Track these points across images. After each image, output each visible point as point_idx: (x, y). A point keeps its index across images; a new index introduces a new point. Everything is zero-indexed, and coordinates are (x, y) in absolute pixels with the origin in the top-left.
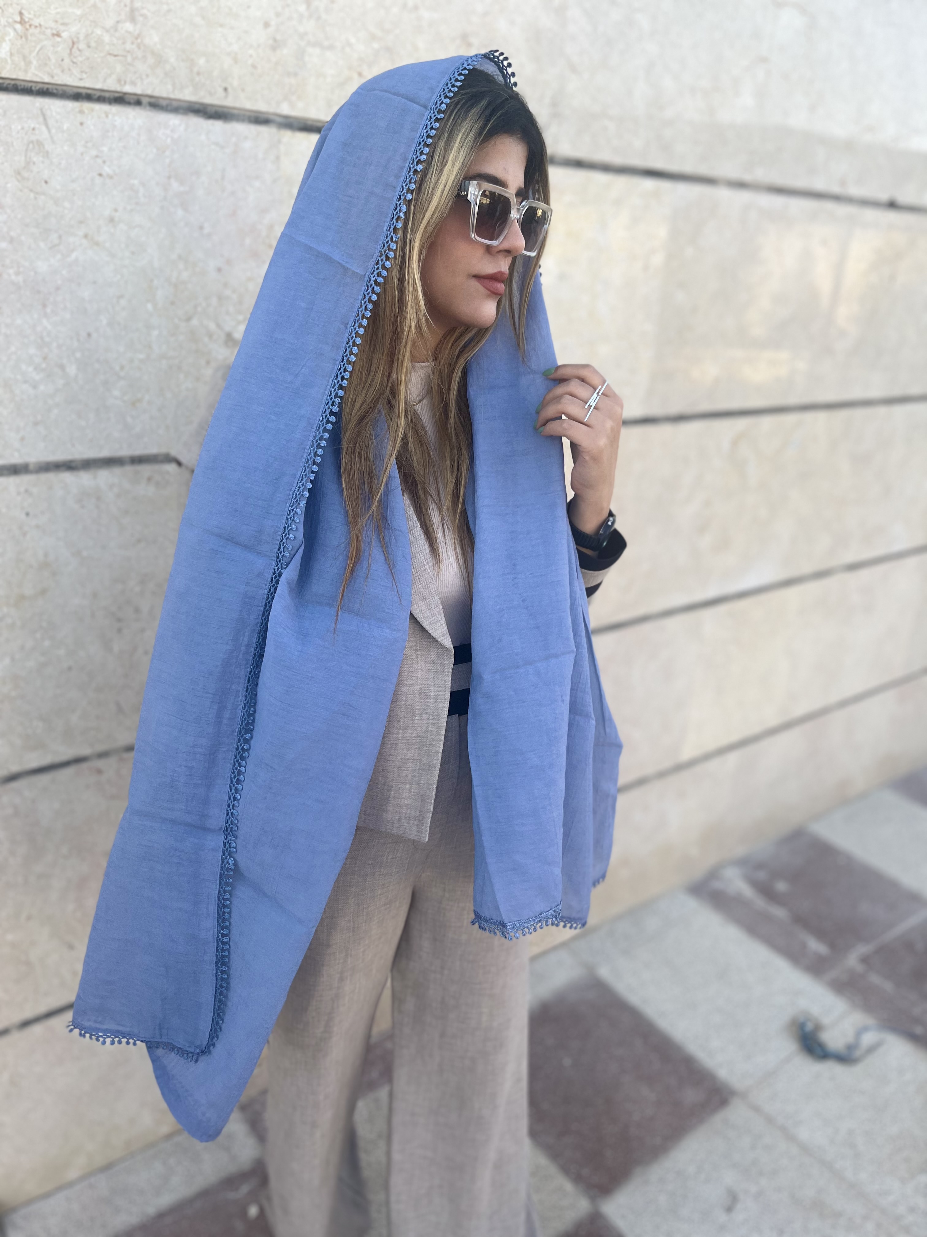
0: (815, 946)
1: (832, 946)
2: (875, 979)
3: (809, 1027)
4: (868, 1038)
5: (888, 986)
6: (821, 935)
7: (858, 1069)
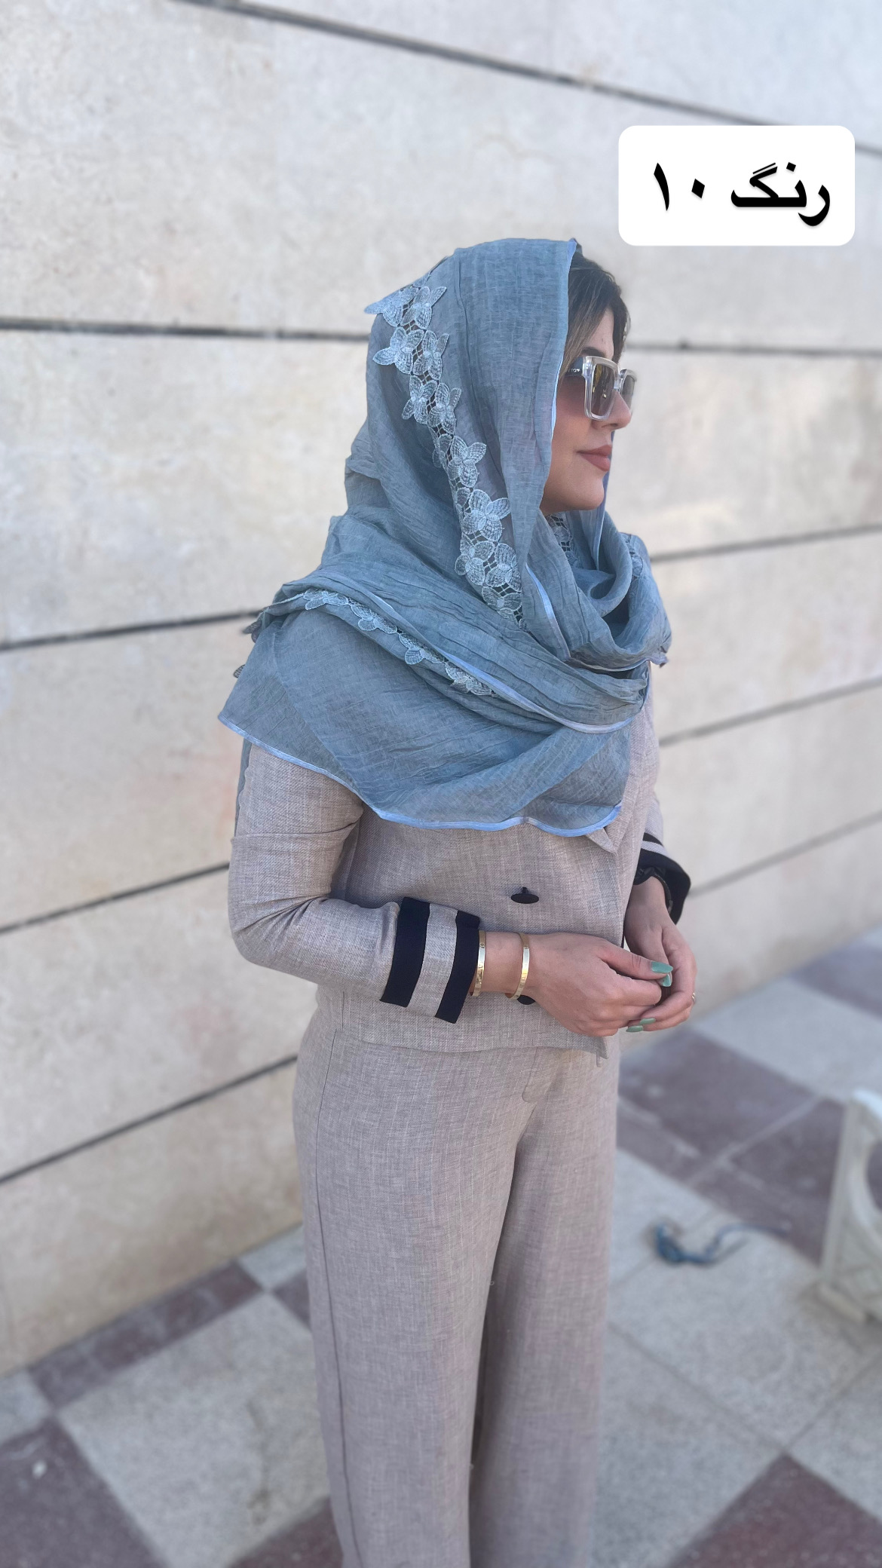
0: (684, 1149)
1: (703, 1148)
2: (745, 1178)
3: (668, 1232)
4: (729, 1239)
5: (757, 1184)
6: (691, 1137)
7: (715, 1272)
